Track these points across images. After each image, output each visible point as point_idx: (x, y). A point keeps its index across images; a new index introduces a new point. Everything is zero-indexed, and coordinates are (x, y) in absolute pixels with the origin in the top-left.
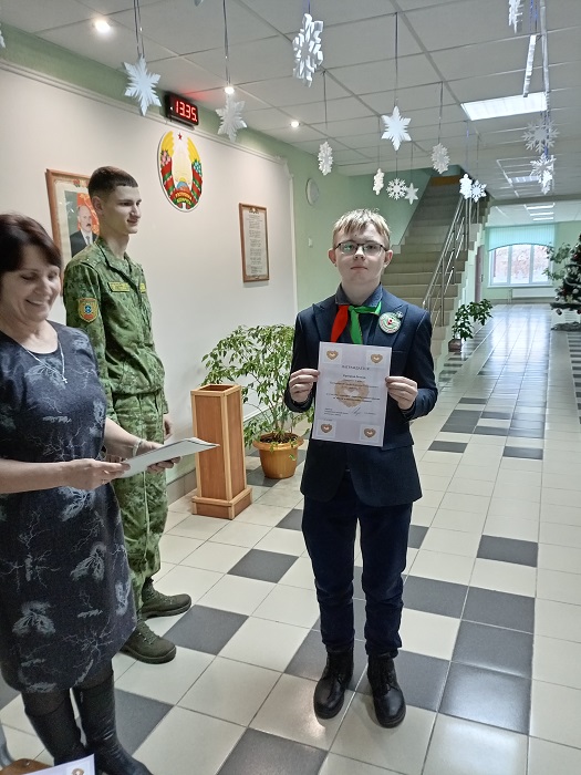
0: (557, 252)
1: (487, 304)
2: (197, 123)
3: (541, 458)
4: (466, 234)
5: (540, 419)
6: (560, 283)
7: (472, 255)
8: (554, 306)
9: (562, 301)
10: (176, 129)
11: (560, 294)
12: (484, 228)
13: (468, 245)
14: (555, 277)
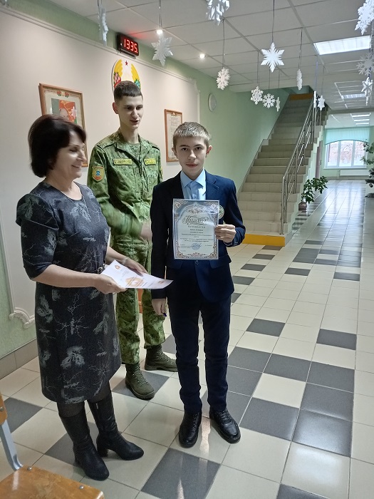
0: (371, 146)
1: (324, 180)
2: (138, 55)
3: (358, 280)
5: (358, 255)
6: (372, 166)
8: (368, 181)
10: (123, 58)
11: (372, 173)
12: (324, 129)
13: (313, 140)
14: (369, 162)
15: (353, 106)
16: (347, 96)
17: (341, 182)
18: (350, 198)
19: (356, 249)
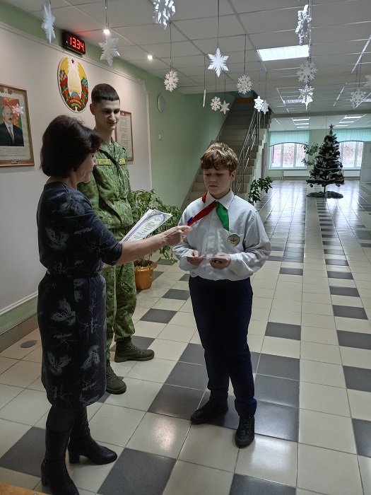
0: (310, 148)
1: (269, 180)
2: (84, 53)
3: (302, 275)
4: (257, 135)
5: (301, 251)
6: (312, 167)
7: (261, 148)
8: (309, 182)
9: (313, 179)
10: (70, 56)
11: (312, 174)
12: (268, 132)
13: (258, 142)
14: (309, 164)
15: (294, 111)
16: (289, 101)
17: (285, 183)
18: (293, 197)
19: (299, 246)
